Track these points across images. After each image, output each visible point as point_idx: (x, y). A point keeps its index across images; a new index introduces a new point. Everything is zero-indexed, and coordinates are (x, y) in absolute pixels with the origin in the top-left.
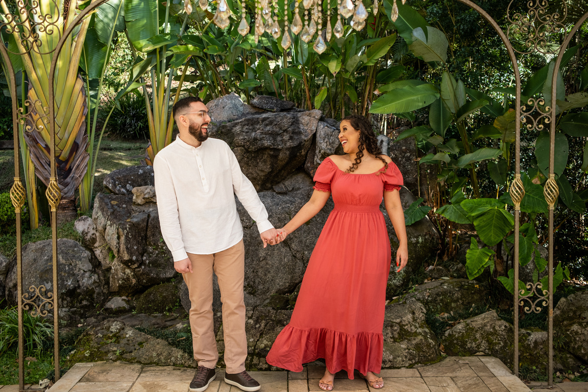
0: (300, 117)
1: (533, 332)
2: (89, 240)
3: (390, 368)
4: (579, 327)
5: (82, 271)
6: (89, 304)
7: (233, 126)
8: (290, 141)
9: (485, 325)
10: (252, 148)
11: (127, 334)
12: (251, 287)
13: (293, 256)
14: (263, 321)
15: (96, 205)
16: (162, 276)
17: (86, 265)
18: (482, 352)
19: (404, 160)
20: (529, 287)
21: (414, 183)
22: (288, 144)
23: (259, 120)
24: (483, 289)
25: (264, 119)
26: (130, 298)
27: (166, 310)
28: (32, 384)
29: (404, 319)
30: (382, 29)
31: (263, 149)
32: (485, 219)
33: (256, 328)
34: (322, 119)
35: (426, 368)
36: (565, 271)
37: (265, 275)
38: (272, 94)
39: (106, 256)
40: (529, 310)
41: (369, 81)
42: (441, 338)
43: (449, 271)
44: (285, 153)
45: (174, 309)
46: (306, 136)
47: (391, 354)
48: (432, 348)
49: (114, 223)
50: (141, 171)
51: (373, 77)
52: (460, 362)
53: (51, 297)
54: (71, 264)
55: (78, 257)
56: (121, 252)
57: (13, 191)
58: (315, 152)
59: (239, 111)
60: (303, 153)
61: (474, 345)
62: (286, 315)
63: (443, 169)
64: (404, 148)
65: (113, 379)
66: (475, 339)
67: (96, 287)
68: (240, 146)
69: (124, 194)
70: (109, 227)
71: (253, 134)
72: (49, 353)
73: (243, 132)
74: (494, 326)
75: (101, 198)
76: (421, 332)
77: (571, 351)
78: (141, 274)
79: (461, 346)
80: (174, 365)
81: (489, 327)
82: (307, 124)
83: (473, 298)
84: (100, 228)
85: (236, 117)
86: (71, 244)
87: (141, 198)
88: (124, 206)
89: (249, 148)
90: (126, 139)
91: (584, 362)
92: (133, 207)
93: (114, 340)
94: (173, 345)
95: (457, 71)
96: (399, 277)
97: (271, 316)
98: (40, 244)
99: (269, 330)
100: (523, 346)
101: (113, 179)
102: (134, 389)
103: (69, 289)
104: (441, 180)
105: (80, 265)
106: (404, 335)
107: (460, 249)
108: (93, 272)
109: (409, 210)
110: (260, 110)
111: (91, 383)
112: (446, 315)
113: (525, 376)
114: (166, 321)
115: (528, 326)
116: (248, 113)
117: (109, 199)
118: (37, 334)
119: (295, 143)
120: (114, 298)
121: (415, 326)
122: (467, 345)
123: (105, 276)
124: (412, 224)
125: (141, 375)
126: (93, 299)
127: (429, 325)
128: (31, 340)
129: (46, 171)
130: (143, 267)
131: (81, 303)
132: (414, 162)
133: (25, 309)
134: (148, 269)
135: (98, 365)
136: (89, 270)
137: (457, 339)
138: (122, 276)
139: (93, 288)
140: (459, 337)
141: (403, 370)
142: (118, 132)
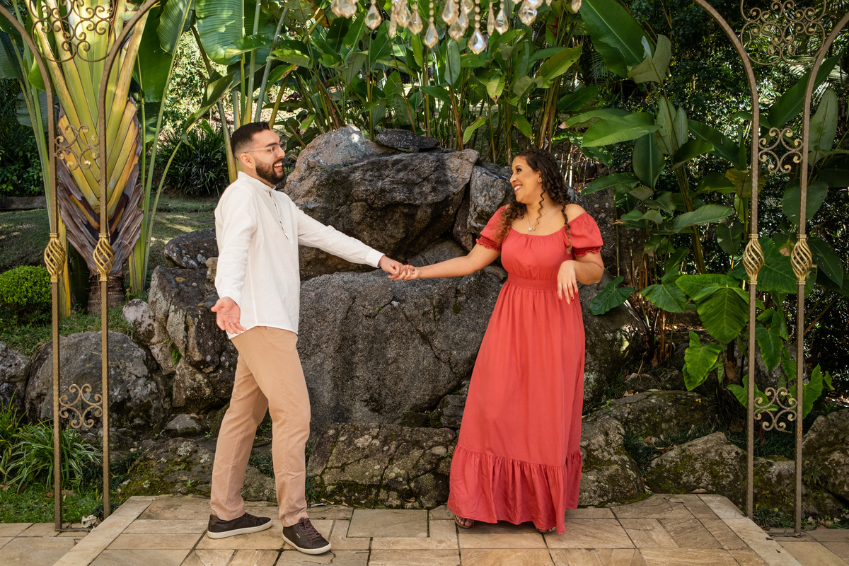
0: (447, 159)
1: (776, 461)
2: (143, 334)
4: (842, 455)
5: (134, 377)
6: (143, 423)
7: (351, 172)
8: (433, 194)
9: (708, 451)
10: (378, 203)
11: (201, 459)
12: (376, 401)
13: (436, 357)
14: (394, 442)
15: (154, 282)
17: (140, 369)
18: (703, 488)
20: (768, 394)
21: (611, 257)
22: (430, 198)
23: (388, 163)
24: (707, 404)
25: (396, 163)
26: (202, 416)
28: (72, 522)
29: (593, 441)
30: (566, 34)
31: (395, 205)
32: (713, 304)
33: (383, 451)
34: (478, 163)
35: (623, 507)
36: (825, 378)
37: (396, 384)
38: (407, 127)
39: (168, 356)
40: (769, 427)
41: (547, 108)
42: (646, 469)
43: (660, 380)
44: (426, 212)
45: (265, 431)
46: (455, 187)
48: (632, 482)
49: (181, 308)
51: (552, 103)
52: (672, 500)
53: (99, 401)
54: (118, 367)
55: (128, 357)
56: (191, 349)
57: (49, 252)
58: (468, 211)
59: (360, 151)
60: (451, 212)
61: (692, 479)
62: (426, 434)
63: (652, 236)
64: (596, 206)
65: (184, 516)
66: (694, 471)
67: (153, 400)
68: (360, 201)
69: (193, 268)
70: (173, 313)
71: (380, 183)
72: (91, 484)
73: (365, 180)
74: (721, 453)
75: (161, 272)
76: (617, 461)
77: (830, 488)
78: (218, 382)
79: (674, 481)
80: (268, 500)
81: (713, 454)
82: (457, 171)
83: (692, 416)
84: (160, 315)
85: (355, 159)
86: (119, 338)
88: (194, 284)
89: (373, 202)
90: (190, 196)
92: (207, 286)
93: (183, 466)
94: (266, 474)
95: (676, 93)
97: (405, 436)
98: (75, 338)
99: (402, 454)
100: (762, 481)
101: (178, 247)
103: (116, 402)
104: (649, 250)
105: (130, 367)
106: (592, 462)
107: (677, 350)
108: (149, 378)
109: (603, 293)
110: (390, 149)
111: (154, 521)
112: (654, 439)
113: (762, 520)
115: (769, 454)
116: (372, 155)
117: (173, 274)
118: (74, 459)
119: (440, 197)
120: (179, 416)
121: (609, 452)
122: (681, 479)
123: (165, 385)
124: (606, 312)
126: (149, 417)
127: (628, 451)
128: (67, 467)
129: (83, 235)
130: (221, 371)
131: (132, 421)
132: (611, 226)
133: (63, 417)
134: (228, 373)
135: (163, 499)
136: (144, 376)
137: (668, 471)
138: (191, 383)
139: (149, 401)
140: (670, 467)
141: (591, 509)
142: (179, 186)
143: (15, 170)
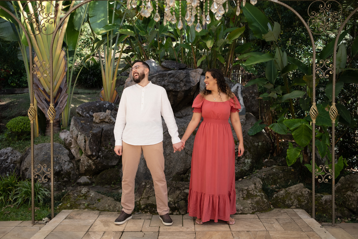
0: (190, 73)
1: (324, 195)
2: (68, 144)
3: (241, 214)
4: (351, 192)
5: (64, 161)
6: (68, 180)
7: (151, 78)
8: (184, 87)
9: (297, 191)
11: (91, 194)
13: (186, 153)
15: (72, 123)
16: (110, 164)
17: (66, 158)
18: (295, 206)
19: (251, 98)
20: (321, 168)
21: (257, 112)
23: (166, 74)
24: (296, 172)
25: (170, 74)
26: (91, 177)
27: (112, 184)
28: (39, 220)
29: (249, 187)
30: (238, 22)
31: (169, 91)
32: (298, 131)
34: (202, 74)
35: (262, 214)
36: (344, 161)
37: (170, 164)
38: (174, 60)
39: (78, 153)
40: (321, 181)
41: (231, 52)
42: (271, 198)
43: (277, 162)
44: (182, 94)
45: (117, 183)
46: (193, 84)
47: (242, 206)
48: (265, 203)
49: (83, 133)
50: (98, 104)
51: (233, 50)
52: (282, 211)
53: (50, 171)
54: (58, 157)
55: (62, 153)
56: (87, 150)
57: (30, 111)
59: (155, 69)
60: (192, 94)
61: (290, 202)
62: (182, 184)
63: (273, 103)
64: (251, 91)
65: (84, 218)
66: (291, 199)
67: (72, 171)
69: (88, 117)
70: (80, 135)
71: (163, 83)
72: (46, 205)
73: (157, 81)
74: (302, 192)
75: (75, 119)
76: (259, 195)
77: (347, 206)
78: (98, 163)
79: (283, 203)
80: (118, 211)
81: (299, 192)
82: (194, 77)
83: (290, 177)
84: (74, 136)
85: (153, 73)
86: (58, 145)
87: (98, 119)
88: (88, 124)
90: (87, 88)
91: (354, 213)
92: (94, 124)
93: (83, 197)
94: (117, 201)
95: (283, 45)
96: (247, 165)
97: (173, 185)
98: (40, 145)
99: (172, 192)
100: (319, 203)
101: (82, 108)
102: (96, 223)
103: (57, 171)
104: (272, 109)
105: (62, 157)
106: (249, 196)
107: (284, 150)
108: (70, 162)
109: (254, 127)
110: (167, 69)
111: (72, 220)
112: (274, 186)
113: (319, 219)
114: (112, 190)
115: (322, 192)
116: (160, 71)
117: (80, 119)
118: (40, 195)
119: (187, 88)
120: (82, 177)
121: (256, 191)
122: (286, 202)
123: (77, 165)
124: (255, 135)
125: (100, 216)
126: (70, 177)
127: (264, 191)
128: (37, 198)
129: (43, 104)
130: (99, 159)
131: (63, 179)
132: (257, 99)
133: (35, 178)
134: (102, 160)
135: (75, 211)
136: (68, 161)
137: (280, 199)
138: (87, 164)
139: (70, 171)
141: (249, 215)
142: (82, 83)
143: (17, 77)
